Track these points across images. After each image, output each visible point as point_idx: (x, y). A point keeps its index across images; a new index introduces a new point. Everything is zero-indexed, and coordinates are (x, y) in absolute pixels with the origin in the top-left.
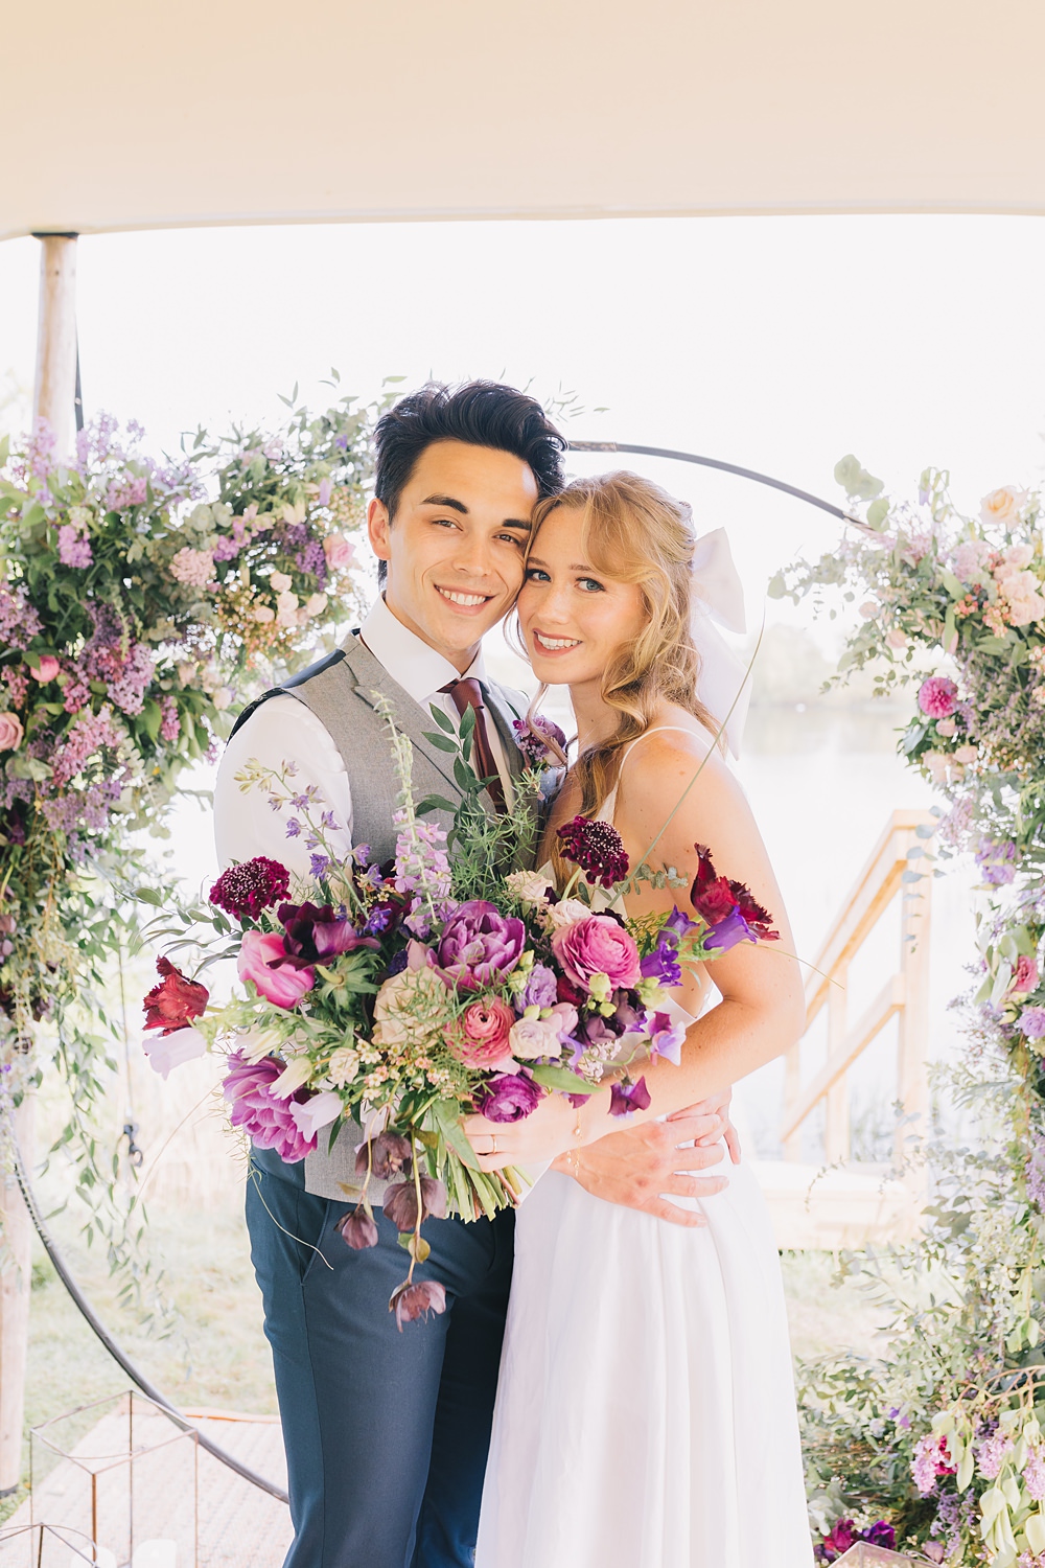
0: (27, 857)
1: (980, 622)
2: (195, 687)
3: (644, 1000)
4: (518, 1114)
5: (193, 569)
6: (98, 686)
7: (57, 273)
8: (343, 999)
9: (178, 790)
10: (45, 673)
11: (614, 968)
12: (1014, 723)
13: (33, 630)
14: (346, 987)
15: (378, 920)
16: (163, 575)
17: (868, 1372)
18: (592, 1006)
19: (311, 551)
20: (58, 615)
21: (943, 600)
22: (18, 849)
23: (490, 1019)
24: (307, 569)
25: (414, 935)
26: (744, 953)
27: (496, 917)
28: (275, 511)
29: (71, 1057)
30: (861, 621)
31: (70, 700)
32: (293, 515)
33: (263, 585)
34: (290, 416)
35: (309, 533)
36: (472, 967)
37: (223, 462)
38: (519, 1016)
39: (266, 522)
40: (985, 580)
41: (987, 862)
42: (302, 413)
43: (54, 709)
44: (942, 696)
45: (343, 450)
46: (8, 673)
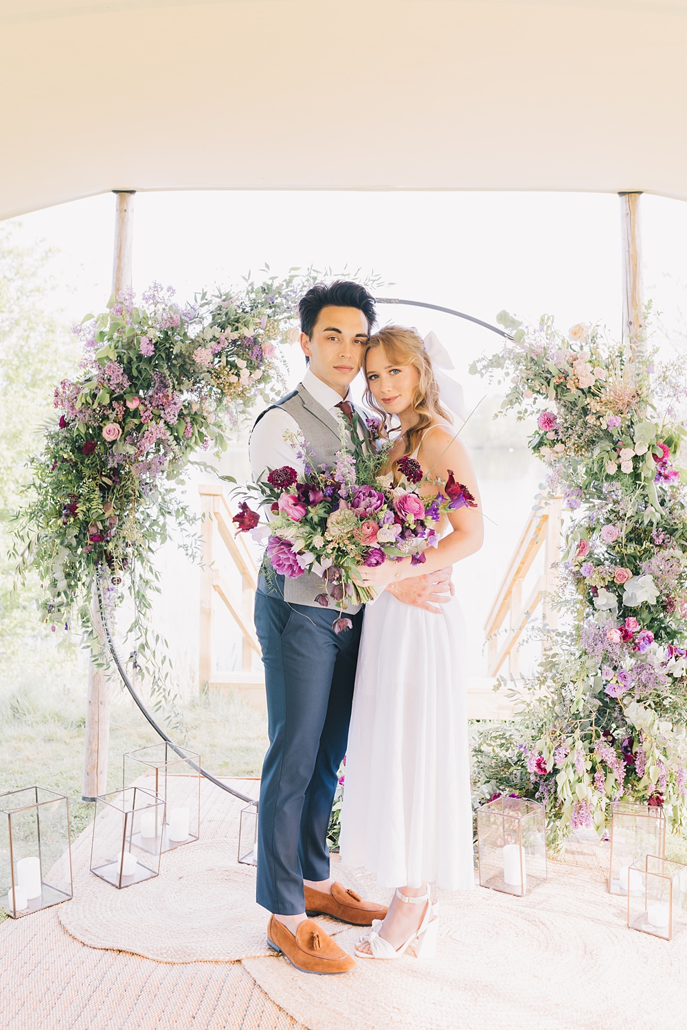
0: (121, 491)
1: (566, 386)
2: (199, 413)
3: (426, 524)
4: (378, 563)
5: (203, 357)
6: (156, 412)
7: (125, 211)
8: (316, 519)
9: (189, 461)
10: (132, 405)
11: (415, 512)
12: (580, 433)
13: (127, 384)
14: (317, 515)
15: (329, 491)
16: (187, 360)
17: (511, 735)
18: (407, 525)
19: (256, 350)
20: (137, 378)
21: (549, 376)
22: (118, 487)
23: (371, 528)
24: (254, 359)
25: (341, 497)
26: (463, 511)
27: (373, 491)
28: (240, 331)
29: (137, 588)
30: (513, 385)
31: (144, 417)
32: (248, 332)
33: (233, 366)
34: (245, 286)
35: (255, 341)
36: (365, 509)
37: (212, 307)
38: (380, 527)
39: (235, 335)
40: (567, 367)
41: (569, 498)
42: (251, 284)
43: (136, 421)
44: (549, 421)
45: (271, 303)
46: (115, 404)
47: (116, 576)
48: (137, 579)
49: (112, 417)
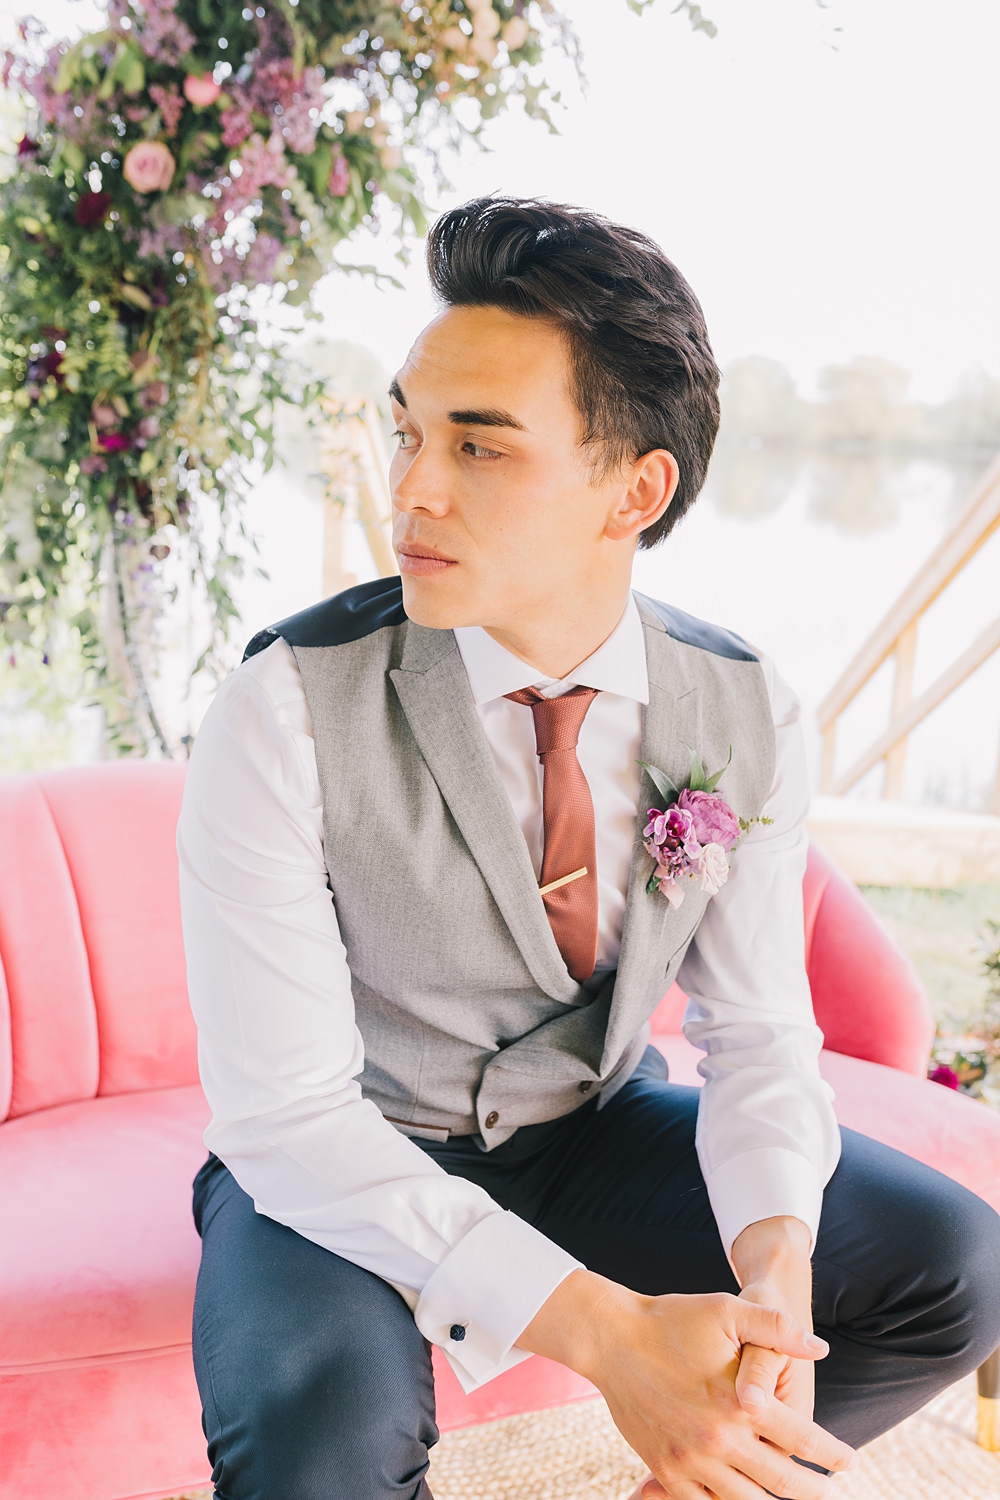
0: (172, 324)
6: (259, 120)
9: (336, 263)
10: (201, 93)
13: (186, 41)
20: (210, 32)
22: (165, 313)
29: (210, 572)
31: (230, 132)
43: (211, 140)
46: (156, 92)
47: (158, 540)
48: (211, 552)
49: (152, 125)
